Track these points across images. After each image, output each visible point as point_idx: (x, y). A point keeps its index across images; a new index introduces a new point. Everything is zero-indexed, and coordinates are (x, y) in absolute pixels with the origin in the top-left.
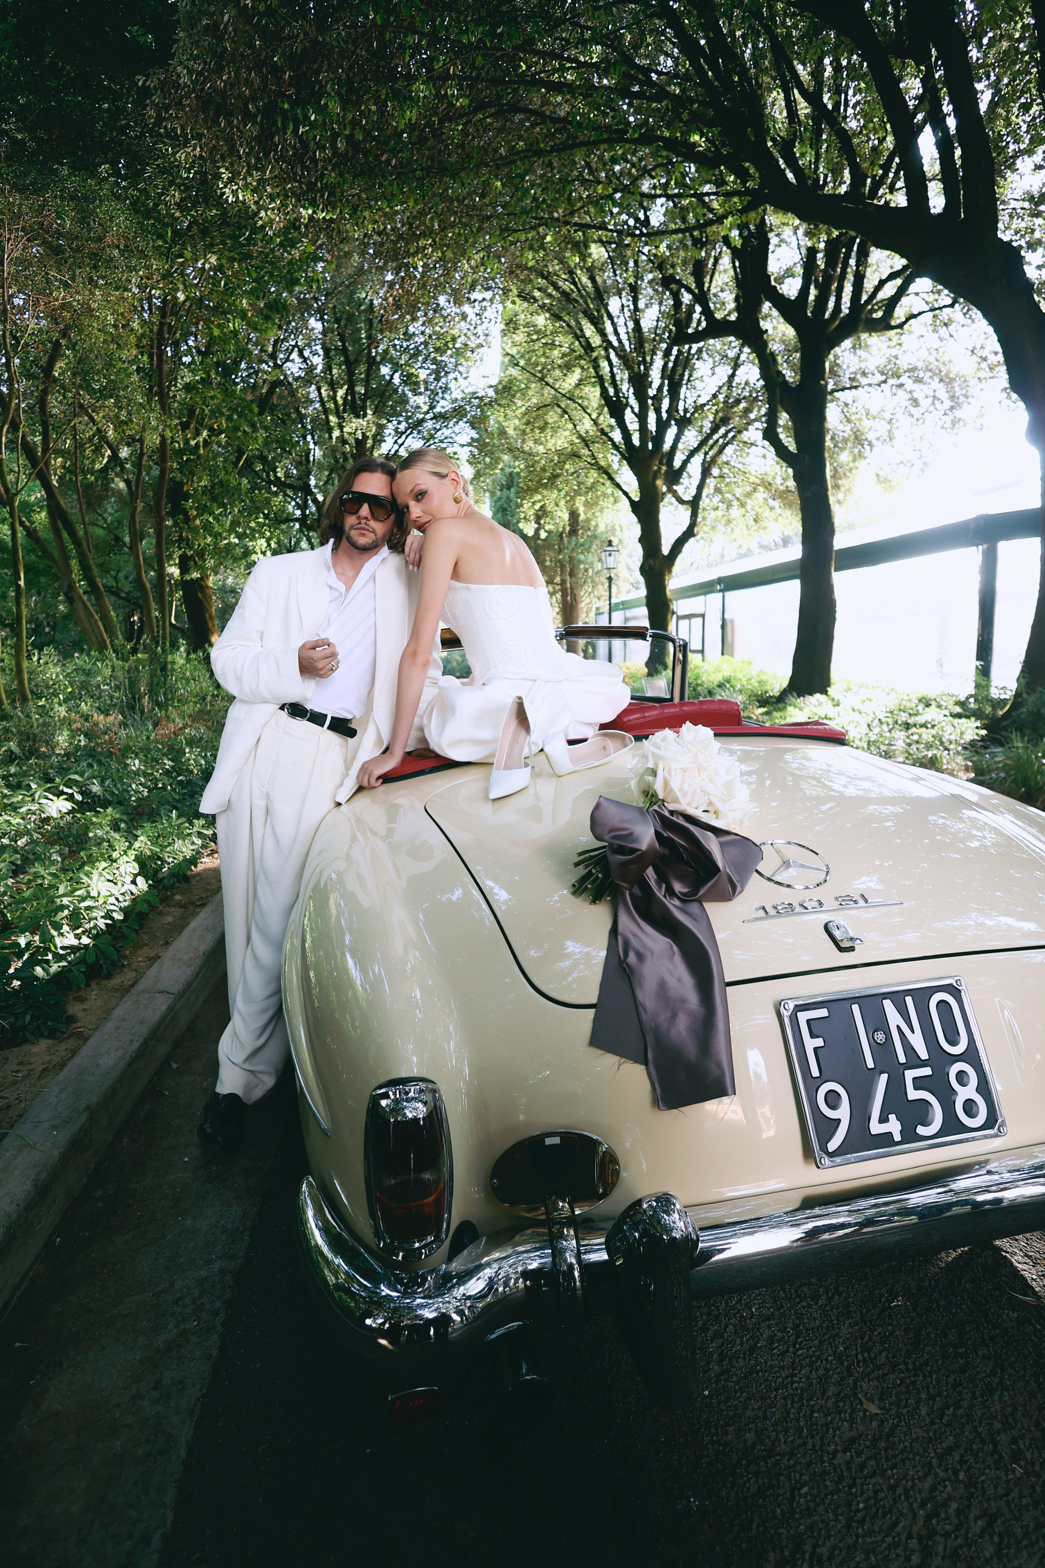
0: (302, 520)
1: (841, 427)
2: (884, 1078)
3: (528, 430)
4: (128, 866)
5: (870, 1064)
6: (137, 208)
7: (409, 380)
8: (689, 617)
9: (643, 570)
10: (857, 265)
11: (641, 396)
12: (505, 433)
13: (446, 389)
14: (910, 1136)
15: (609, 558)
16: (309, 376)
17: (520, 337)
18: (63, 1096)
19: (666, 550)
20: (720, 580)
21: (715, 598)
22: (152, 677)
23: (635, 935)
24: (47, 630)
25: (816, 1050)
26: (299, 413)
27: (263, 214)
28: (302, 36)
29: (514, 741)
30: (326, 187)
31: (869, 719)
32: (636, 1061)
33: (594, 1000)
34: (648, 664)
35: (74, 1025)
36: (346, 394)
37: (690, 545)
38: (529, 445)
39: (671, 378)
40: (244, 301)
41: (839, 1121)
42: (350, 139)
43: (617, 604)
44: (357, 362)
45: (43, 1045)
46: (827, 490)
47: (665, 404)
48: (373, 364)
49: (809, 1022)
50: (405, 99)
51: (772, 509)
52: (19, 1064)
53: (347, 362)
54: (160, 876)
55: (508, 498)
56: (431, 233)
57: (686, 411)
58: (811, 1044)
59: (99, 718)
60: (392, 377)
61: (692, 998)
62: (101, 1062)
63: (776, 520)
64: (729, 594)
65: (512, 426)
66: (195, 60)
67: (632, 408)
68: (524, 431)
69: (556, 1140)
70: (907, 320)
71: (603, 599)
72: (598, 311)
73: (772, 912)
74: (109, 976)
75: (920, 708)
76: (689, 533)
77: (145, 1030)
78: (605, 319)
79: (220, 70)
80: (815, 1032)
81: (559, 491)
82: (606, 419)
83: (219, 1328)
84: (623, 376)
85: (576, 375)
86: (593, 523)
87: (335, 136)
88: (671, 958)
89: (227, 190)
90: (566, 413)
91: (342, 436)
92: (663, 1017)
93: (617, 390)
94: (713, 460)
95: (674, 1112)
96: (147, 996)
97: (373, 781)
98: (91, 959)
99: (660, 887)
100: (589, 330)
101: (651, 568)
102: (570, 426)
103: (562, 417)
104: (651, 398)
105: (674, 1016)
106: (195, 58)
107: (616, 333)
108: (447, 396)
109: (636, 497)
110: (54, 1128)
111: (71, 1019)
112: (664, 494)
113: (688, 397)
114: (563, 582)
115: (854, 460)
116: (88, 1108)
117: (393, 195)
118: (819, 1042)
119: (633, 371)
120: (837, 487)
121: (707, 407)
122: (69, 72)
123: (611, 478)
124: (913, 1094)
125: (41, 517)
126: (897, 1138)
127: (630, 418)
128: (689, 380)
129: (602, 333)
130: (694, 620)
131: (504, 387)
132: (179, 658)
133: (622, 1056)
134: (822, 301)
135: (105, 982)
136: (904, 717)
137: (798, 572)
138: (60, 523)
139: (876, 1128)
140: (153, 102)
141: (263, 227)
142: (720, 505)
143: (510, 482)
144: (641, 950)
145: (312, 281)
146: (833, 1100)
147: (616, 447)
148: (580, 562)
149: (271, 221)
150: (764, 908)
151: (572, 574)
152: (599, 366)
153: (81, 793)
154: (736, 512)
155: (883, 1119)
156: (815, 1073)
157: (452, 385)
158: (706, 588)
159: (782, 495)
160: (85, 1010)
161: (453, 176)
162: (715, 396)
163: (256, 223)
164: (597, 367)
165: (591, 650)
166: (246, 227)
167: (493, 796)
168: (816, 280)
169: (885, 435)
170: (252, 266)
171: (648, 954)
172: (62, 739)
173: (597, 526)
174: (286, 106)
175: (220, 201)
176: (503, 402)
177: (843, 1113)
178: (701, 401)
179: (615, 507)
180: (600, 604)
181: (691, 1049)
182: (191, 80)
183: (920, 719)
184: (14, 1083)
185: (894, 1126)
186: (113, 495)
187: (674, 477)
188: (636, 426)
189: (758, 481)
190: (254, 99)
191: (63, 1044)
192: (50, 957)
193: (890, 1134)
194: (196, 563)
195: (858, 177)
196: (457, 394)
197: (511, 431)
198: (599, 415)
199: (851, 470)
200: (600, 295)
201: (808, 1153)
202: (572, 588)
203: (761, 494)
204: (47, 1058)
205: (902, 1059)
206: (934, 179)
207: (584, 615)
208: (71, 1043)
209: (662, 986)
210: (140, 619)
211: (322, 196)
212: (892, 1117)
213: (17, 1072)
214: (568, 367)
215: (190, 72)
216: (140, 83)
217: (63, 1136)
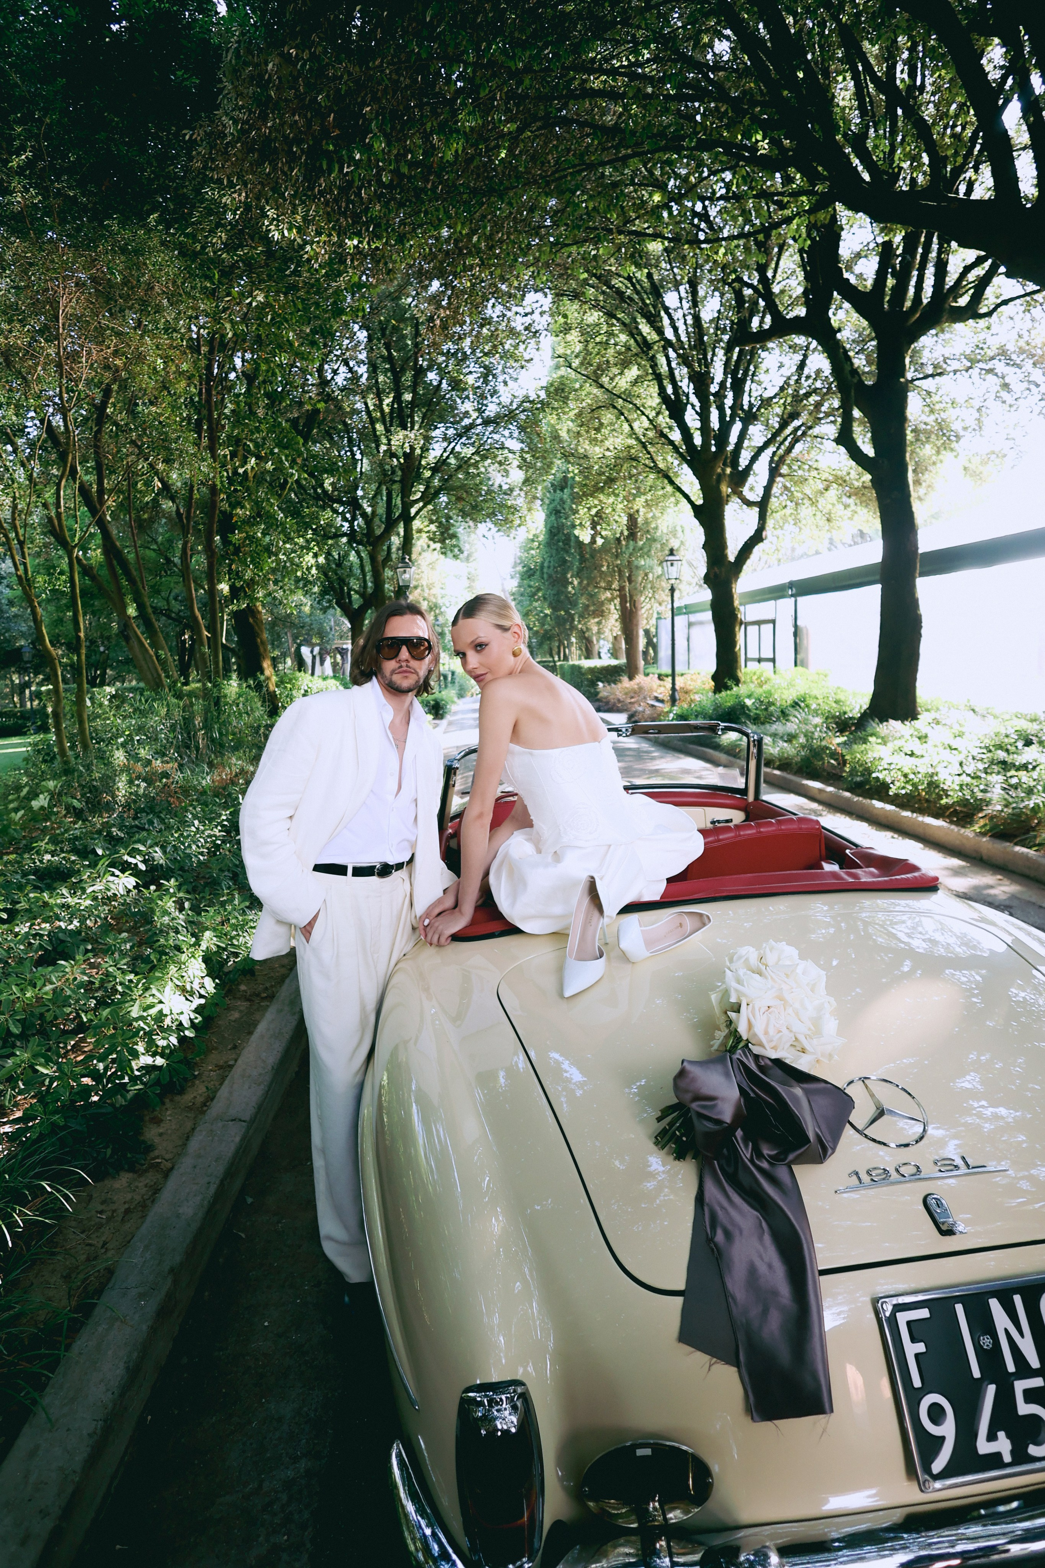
0: (352, 536)
1: (924, 418)
2: (991, 1389)
3: (583, 432)
4: (195, 968)
5: (976, 1373)
6: (184, 253)
7: (457, 385)
8: (759, 623)
9: (708, 579)
10: (940, 252)
11: (702, 392)
12: (559, 436)
13: (494, 393)
14: (1020, 1456)
15: (670, 568)
16: (353, 385)
17: (574, 336)
18: (148, 1255)
19: (732, 558)
20: (791, 585)
21: (786, 604)
22: (206, 713)
23: (722, 1208)
24: (102, 649)
25: (917, 1356)
26: (345, 424)
27: (308, 248)
28: (346, 77)
29: (587, 922)
30: (371, 220)
31: (961, 757)
32: (728, 1363)
33: (681, 1286)
34: (714, 677)
35: (152, 1155)
36: (393, 402)
37: (758, 550)
38: (585, 446)
39: (734, 373)
40: (291, 334)
41: (943, 1438)
42: (396, 172)
43: (679, 608)
44: (403, 370)
45: (124, 1179)
46: (908, 486)
47: (729, 401)
48: (420, 372)
49: (909, 1323)
50: (451, 132)
51: (846, 506)
52: (103, 1203)
53: (393, 369)
54: (226, 970)
55: (561, 499)
56: (478, 253)
57: (751, 405)
58: (912, 1349)
59: (157, 763)
60: (440, 382)
61: (784, 1290)
62: (181, 1211)
63: (851, 519)
64: (799, 599)
65: (565, 429)
66: (240, 110)
67: (693, 406)
68: (578, 433)
69: (648, 1452)
70: (998, 306)
71: (664, 604)
72: (655, 307)
73: (865, 1178)
74: (182, 1092)
75: (1020, 744)
76: (757, 538)
77: (220, 1169)
78: (662, 313)
79: (264, 118)
80: (915, 1336)
81: (617, 495)
82: (664, 420)
83: (309, 1545)
84: (682, 373)
85: (633, 372)
86: (653, 525)
87: (380, 170)
88: (761, 1238)
89: (273, 227)
90: (622, 414)
91: (389, 450)
92: (755, 1312)
93: (676, 387)
94: (782, 459)
95: (769, 1424)
96: (220, 1124)
97: (443, 940)
98: (165, 1079)
99: (746, 1146)
100: (645, 328)
101: (716, 576)
102: (626, 426)
103: (618, 418)
104: (713, 395)
105: (765, 1312)
106: (240, 109)
107: (676, 329)
108: (494, 399)
109: (700, 502)
110: (141, 1296)
111: (150, 1148)
112: (728, 496)
113: (753, 392)
114: (621, 589)
115: (938, 452)
116: (172, 1270)
117: (440, 220)
118: (921, 1347)
119: (693, 370)
120: (917, 482)
121: (775, 400)
122: (117, 123)
123: (672, 482)
124: (1024, 1408)
125: (96, 555)
126: (1007, 1458)
127: (692, 419)
128: (753, 375)
129: (660, 331)
130: (763, 627)
131: (556, 390)
132: (233, 686)
133: (713, 1356)
134: (900, 290)
135: (177, 1098)
136: (1001, 755)
137: (878, 577)
138: (115, 562)
139: (984, 1447)
140: (199, 153)
141: (309, 260)
142: (789, 503)
143: (563, 484)
144: (730, 1227)
145: (358, 310)
146: (936, 1414)
147: (676, 449)
148: (637, 567)
149: (317, 254)
150: (857, 1174)
151: (630, 580)
152: (656, 365)
153: (144, 862)
154: (806, 511)
155: (992, 1437)
156: (917, 1383)
157: (501, 388)
158: (776, 592)
159: (856, 493)
160: (161, 1135)
161: (501, 197)
162: (782, 389)
163: (301, 257)
164: (654, 366)
165: (651, 651)
166: (291, 260)
167: (567, 994)
168: (894, 267)
169: (974, 424)
170: (298, 298)
171: (736, 1233)
172: (122, 787)
173: (656, 528)
174: (331, 147)
175: (266, 239)
176: (556, 405)
177: (948, 1429)
178: (767, 395)
179: (676, 509)
180: (661, 609)
181: (784, 1355)
182: (237, 131)
183: (1020, 760)
184: (100, 1226)
185: (1003, 1445)
186: (164, 516)
187: (740, 478)
188: (698, 424)
189: (831, 478)
190: (299, 142)
191: (142, 1179)
192: (126, 1080)
193: (998, 1455)
194: (245, 592)
195: (937, 162)
196: (505, 399)
197: (563, 434)
198: (658, 414)
199: (934, 463)
200: (656, 291)
201: (911, 1471)
202: (631, 596)
203: (834, 492)
204: (129, 1196)
205: (1011, 1368)
206: (1024, 149)
207: (645, 622)
208: (150, 1178)
209: (752, 1271)
210: (191, 638)
211: (367, 230)
212: (1001, 1435)
213: (101, 1212)
214: (625, 364)
215: (236, 122)
216: (187, 137)
217: (151, 1306)
